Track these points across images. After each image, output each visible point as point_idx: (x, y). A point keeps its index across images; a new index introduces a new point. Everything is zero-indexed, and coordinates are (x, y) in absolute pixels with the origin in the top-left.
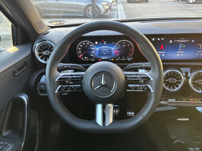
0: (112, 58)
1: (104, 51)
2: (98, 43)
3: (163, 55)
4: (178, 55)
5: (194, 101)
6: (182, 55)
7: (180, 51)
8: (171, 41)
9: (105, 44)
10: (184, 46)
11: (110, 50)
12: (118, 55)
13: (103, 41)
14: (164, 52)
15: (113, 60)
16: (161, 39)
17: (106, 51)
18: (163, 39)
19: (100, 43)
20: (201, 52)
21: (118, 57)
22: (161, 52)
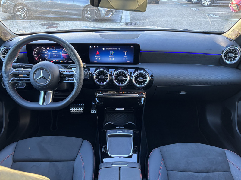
0: (61, 61)
1: (55, 55)
2: (50, 49)
3: (99, 59)
4: (110, 59)
5: (122, 93)
6: (113, 59)
7: (111, 56)
8: (104, 49)
9: (54, 49)
10: (114, 52)
11: (59, 54)
12: (66, 58)
13: (53, 47)
14: (100, 57)
15: (62, 62)
16: (96, 47)
17: (56, 55)
18: (97, 47)
19: (51, 49)
20: (126, 57)
21: (66, 59)
22: (98, 57)
